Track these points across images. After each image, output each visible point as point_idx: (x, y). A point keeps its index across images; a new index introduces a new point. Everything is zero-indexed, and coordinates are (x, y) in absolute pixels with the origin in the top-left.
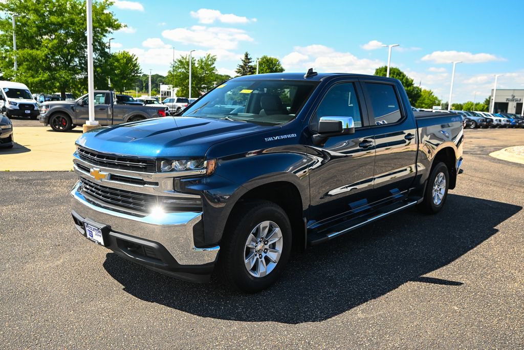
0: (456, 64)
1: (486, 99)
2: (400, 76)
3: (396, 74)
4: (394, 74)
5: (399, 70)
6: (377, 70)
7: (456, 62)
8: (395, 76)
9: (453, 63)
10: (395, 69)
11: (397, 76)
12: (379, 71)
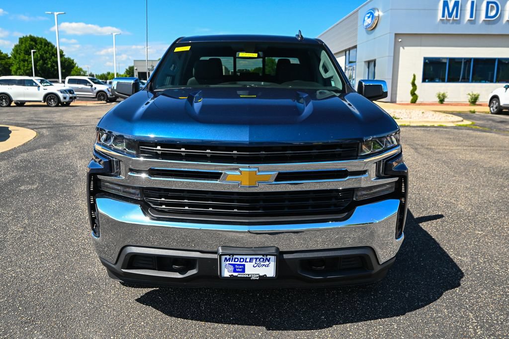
0: (115, 35)
1: (127, 69)
2: (48, 46)
3: (43, 44)
4: (41, 44)
5: (46, 40)
6: (21, 39)
7: (116, 34)
8: (43, 46)
9: (112, 34)
10: (41, 38)
11: (45, 47)
12: (23, 40)
